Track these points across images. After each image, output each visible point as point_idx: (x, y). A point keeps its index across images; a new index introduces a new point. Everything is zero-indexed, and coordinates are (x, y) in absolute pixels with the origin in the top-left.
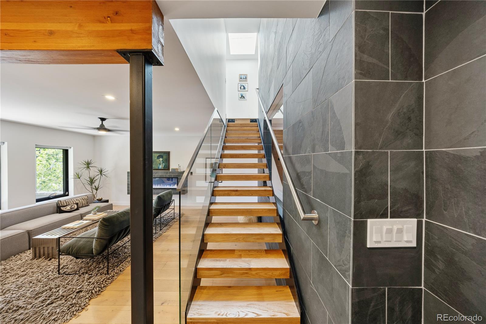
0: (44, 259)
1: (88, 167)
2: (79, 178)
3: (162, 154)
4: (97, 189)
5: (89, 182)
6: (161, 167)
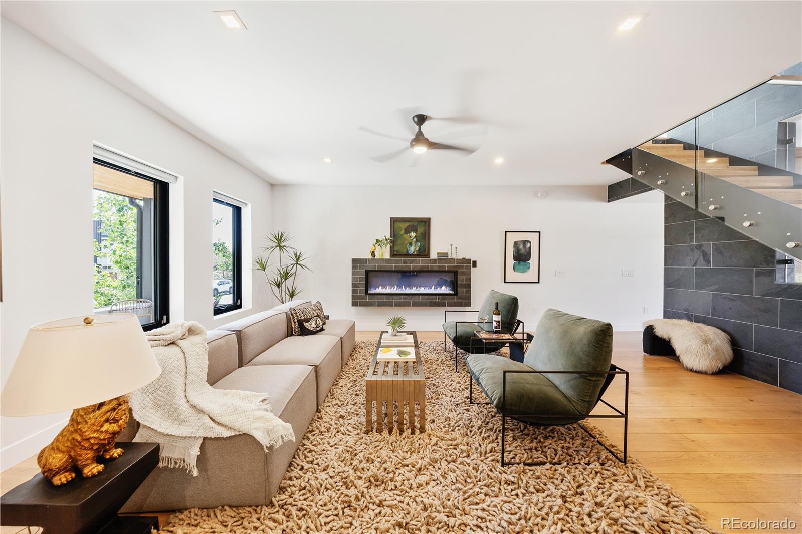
1: (280, 247)
2: (264, 270)
3: (416, 223)
4: (291, 295)
6: (412, 250)
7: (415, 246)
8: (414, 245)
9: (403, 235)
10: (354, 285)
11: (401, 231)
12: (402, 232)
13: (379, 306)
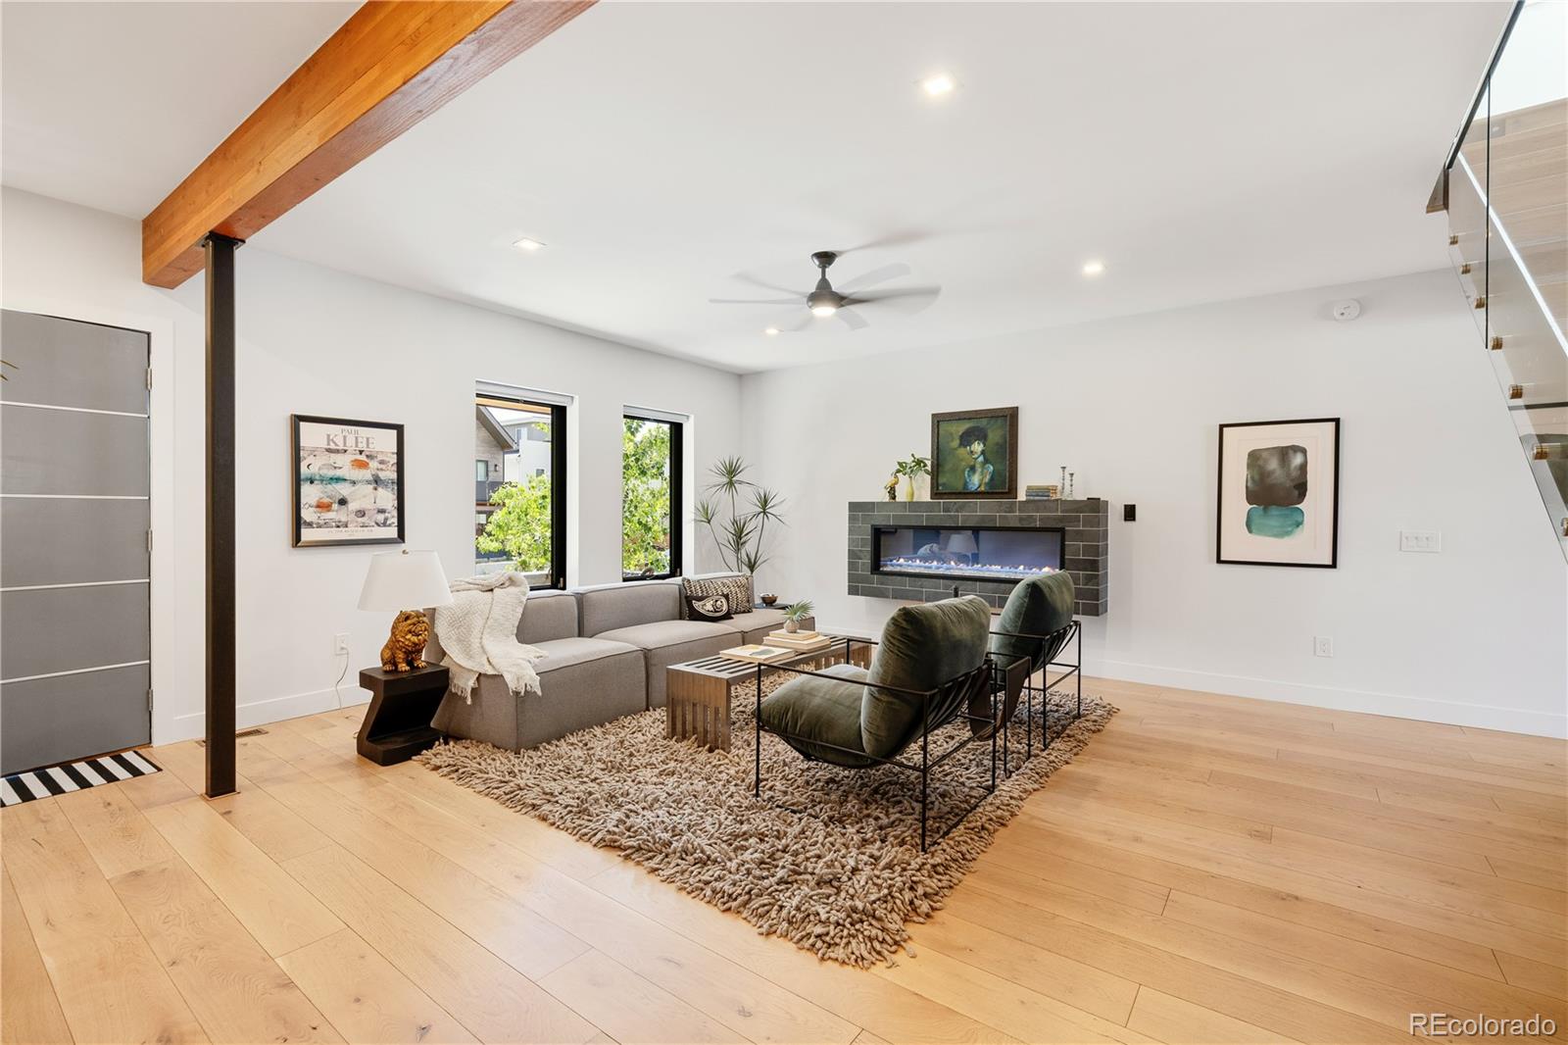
0: (696, 745)
1: (731, 484)
2: (709, 522)
3: (983, 423)
4: (752, 567)
5: (730, 536)
6: (976, 481)
7: (982, 472)
8: (979, 470)
9: (956, 449)
10: (852, 554)
11: (952, 441)
12: (956, 443)
13: (896, 598)
